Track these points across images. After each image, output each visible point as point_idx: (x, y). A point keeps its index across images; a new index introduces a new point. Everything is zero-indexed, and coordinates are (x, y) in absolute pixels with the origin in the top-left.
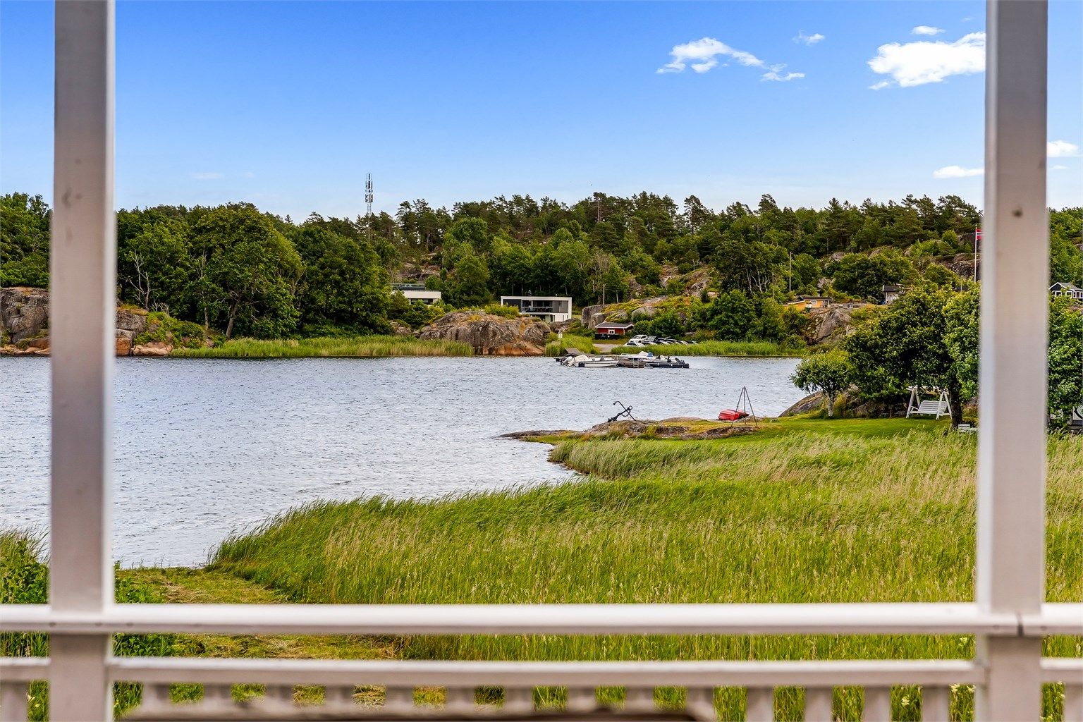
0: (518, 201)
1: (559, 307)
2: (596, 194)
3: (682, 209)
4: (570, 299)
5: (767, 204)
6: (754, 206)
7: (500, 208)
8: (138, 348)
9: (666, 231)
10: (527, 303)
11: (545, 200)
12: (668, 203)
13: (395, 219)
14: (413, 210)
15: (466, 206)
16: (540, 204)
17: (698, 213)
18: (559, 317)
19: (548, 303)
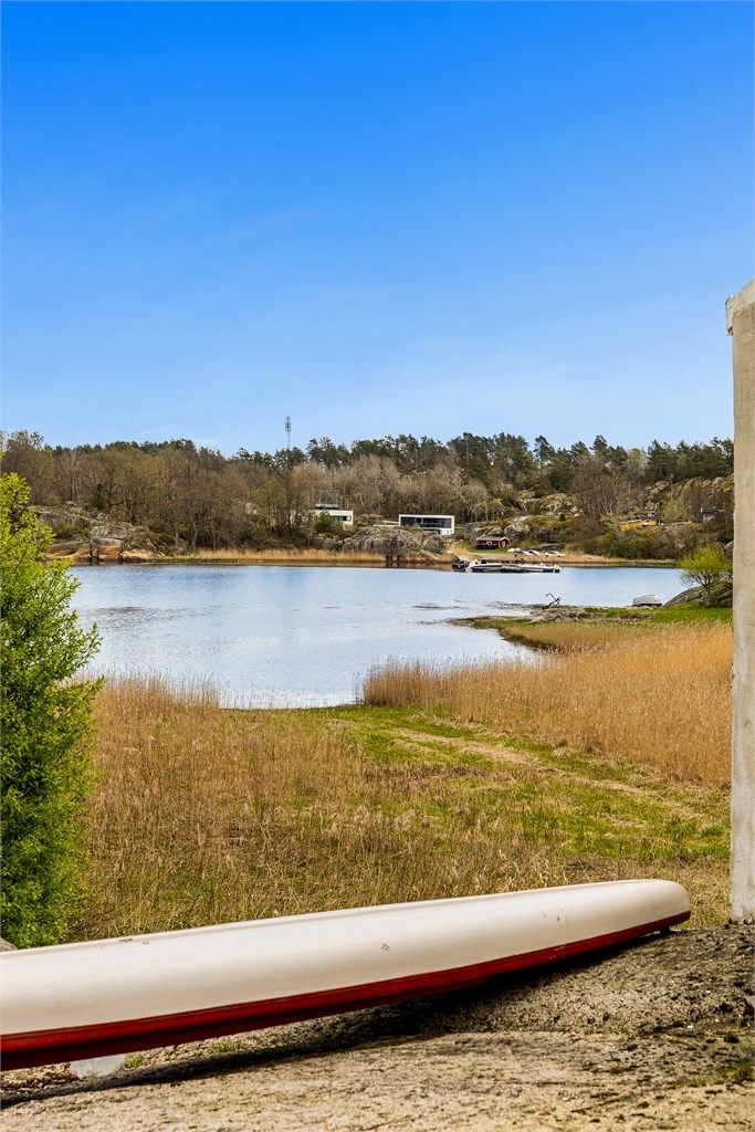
0: (403, 439)
1: (444, 523)
2: (465, 434)
3: (532, 447)
4: (453, 517)
5: (600, 444)
6: (589, 444)
7: (388, 445)
8: (126, 554)
9: (522, 462)
10: (419, 520)
11: (424, 438)
12: (521, 441)
13: (305, 452)
14: (320, 445)
15: (361, 443)
16: (420, 442)
17: (545, 450)
18: (445, 532)
19: (435, 520)
